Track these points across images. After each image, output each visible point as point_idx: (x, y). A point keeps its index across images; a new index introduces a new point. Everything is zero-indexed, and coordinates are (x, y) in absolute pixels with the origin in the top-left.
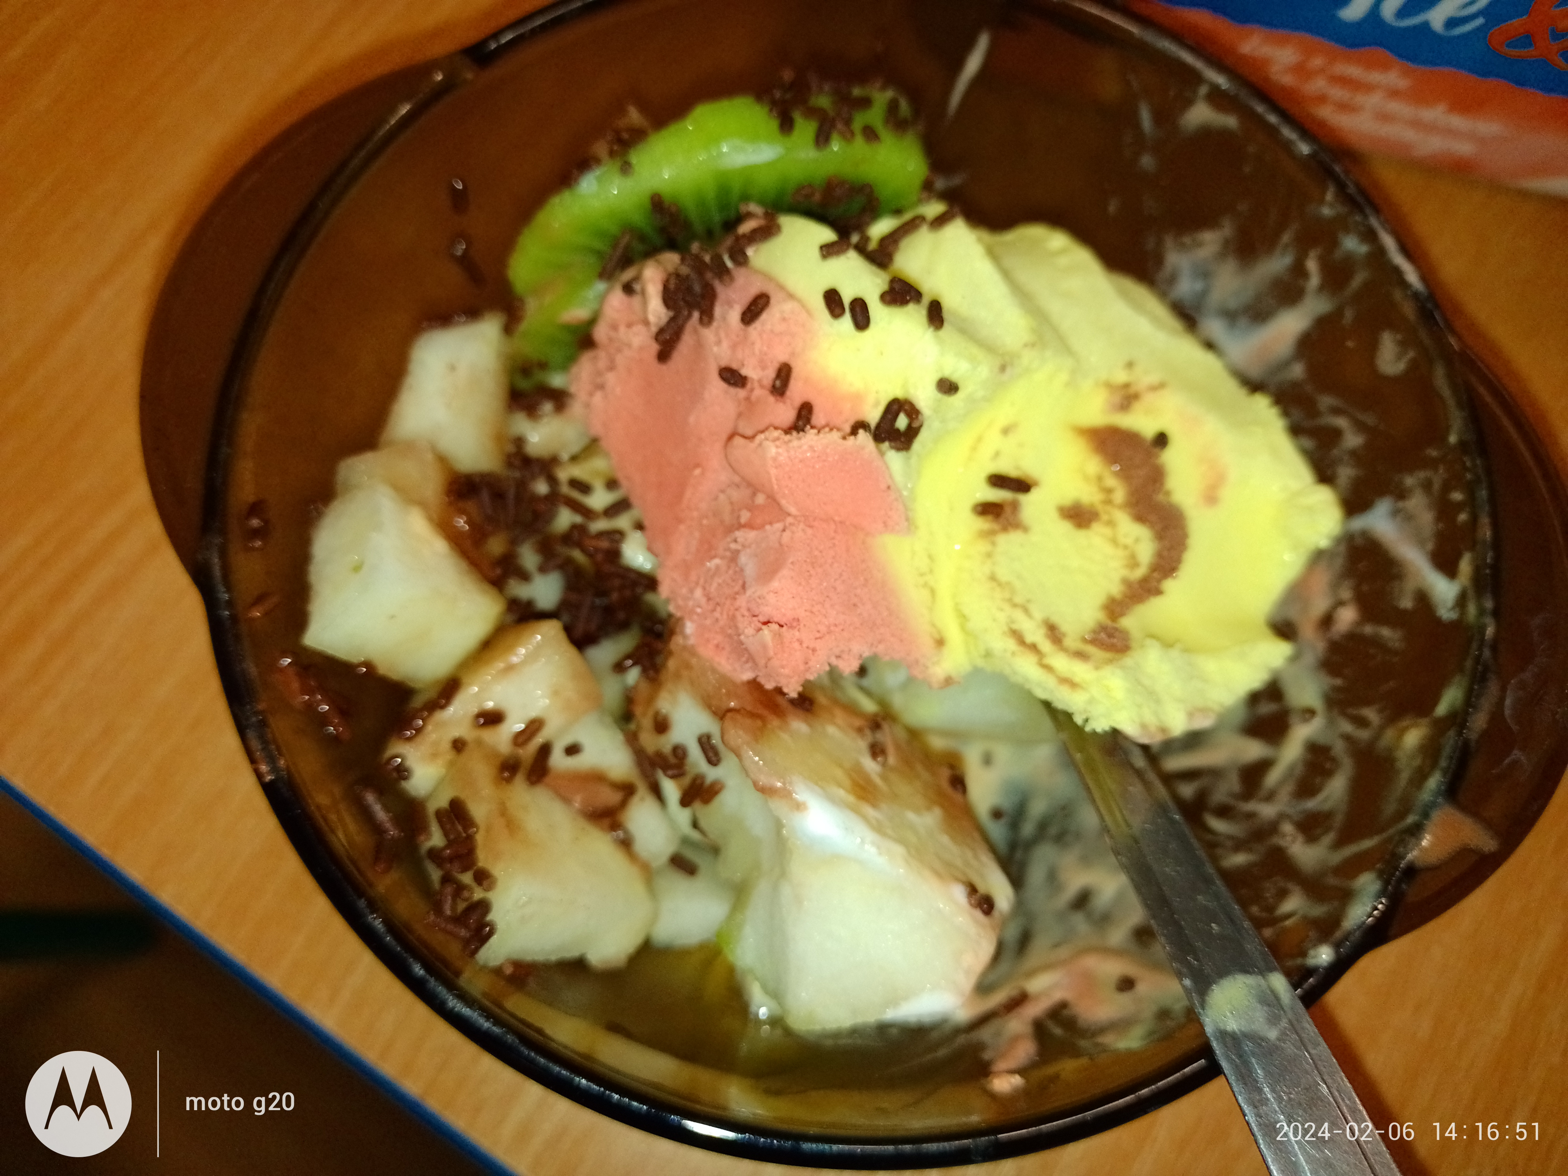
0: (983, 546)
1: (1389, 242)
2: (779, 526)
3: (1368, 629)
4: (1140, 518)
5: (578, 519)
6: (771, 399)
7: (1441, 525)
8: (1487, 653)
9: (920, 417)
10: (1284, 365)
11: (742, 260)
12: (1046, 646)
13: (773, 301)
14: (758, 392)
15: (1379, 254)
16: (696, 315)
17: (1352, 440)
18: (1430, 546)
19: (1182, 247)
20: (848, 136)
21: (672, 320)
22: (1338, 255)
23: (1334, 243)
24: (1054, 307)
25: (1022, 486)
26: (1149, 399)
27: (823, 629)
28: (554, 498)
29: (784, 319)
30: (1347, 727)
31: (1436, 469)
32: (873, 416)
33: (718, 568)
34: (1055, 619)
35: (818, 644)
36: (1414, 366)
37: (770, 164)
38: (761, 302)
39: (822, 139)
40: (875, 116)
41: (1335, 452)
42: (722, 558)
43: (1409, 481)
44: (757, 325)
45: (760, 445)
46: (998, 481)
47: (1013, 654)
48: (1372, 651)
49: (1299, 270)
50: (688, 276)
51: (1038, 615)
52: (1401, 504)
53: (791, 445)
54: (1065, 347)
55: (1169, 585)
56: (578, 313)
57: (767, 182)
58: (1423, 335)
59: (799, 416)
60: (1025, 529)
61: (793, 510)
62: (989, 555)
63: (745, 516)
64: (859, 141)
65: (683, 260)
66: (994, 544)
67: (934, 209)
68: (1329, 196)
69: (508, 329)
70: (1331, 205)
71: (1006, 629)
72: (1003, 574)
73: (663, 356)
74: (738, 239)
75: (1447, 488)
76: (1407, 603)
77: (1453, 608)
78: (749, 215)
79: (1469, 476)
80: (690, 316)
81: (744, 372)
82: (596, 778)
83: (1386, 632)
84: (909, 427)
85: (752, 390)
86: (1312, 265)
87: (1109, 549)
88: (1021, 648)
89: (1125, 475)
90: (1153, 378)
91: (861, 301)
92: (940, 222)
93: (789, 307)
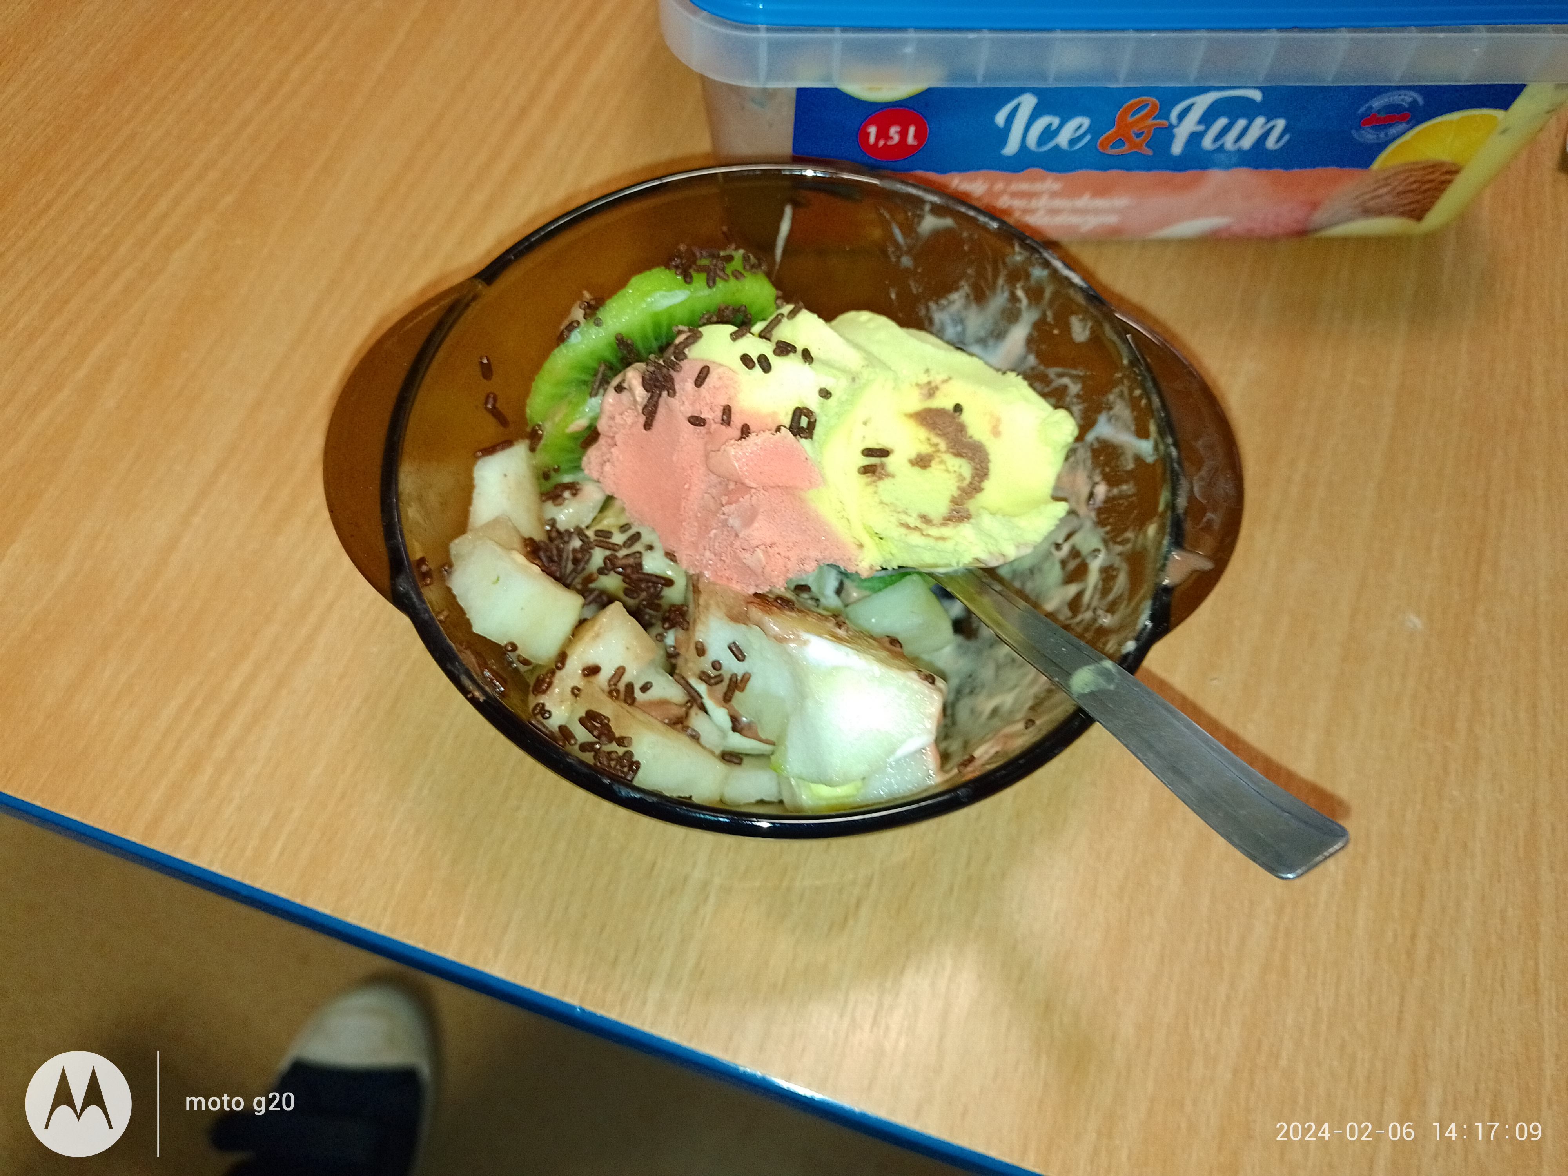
0: (871, 489)
1: (1058, 264)
2: (747, 497)
3: (1115, 491)
4: (958, 455)
5: (608, 553)
6: (723, 427)
7: (1135, 413)
8: (1176, 466)
9: (814, 414)
10: (1024, 358)
11: (683, 357)
12: (923, 526)
13: (711, 370)
14: (714, 426)
15: (1055, 272)
16: (665, 393)
17: (1074, 388)
18: (1133, 428)
19: (942, 309)
20: (725, 280)
21: (651, 397)
22: (1033, 281)
23: (1028, 276)
24: (874, 349)
25: (884, 453)
26: (944, 388)
27: (791, 545)
28: (587, 548)
29: (720, 378)
30: (1119, 548)
31: (1123, 383)
32: (787, 421)
33: (715, 535)
34: (923, 512)
35: (790, 554)
36: (1092, 331)
37: (682, 303)
38: (705, 371)
39: (711, 282)
40: (737, 264)
41: (1068, 399)
42: (716, 529)
43: (1111, 397)
44: (705, 385)
45: (724, 451)
46: (869, 452)
47: (906, 535)
48: (1121, 502)
49: (1014, 298)
50: (654, 371)
51: (915, 515)
52: (1111, 413)
53: (743, 445)
54: (886, 367)
55: (987, 485)
56: (580, 423)
57: (682, 314)
58: (1093, 310)
59: (742, 432)
60: (893, 476)
61: (754, 485)
62: (875, 492)
63: (724, 500)
64: (732, 280)
65: (647, 365)
66: (876, 486)
67: (788, 308)
68: (1017, 248)
69: (532, 449)
70: (1020, 253)
71: (898, 524)
72: (886, 499)
73: (648, 426)
74: (677, 346)
75: (1131, 391)
76: (1131, 466)
77: (1154, 454)
78: (680, 332)
79: (1139, 378)
80: (660, 395)
81: (702, 416)
82: (663, 703)
83: (1124, 487)
84: (809, 423)
85: (710, 425)
86: (1020, 293)
87: (946, 475)
88: (910, 531)
89: (944, 435)
90: (944, 376)
91: (763, 356)
92: (793, 314)
93: (720, 370)
